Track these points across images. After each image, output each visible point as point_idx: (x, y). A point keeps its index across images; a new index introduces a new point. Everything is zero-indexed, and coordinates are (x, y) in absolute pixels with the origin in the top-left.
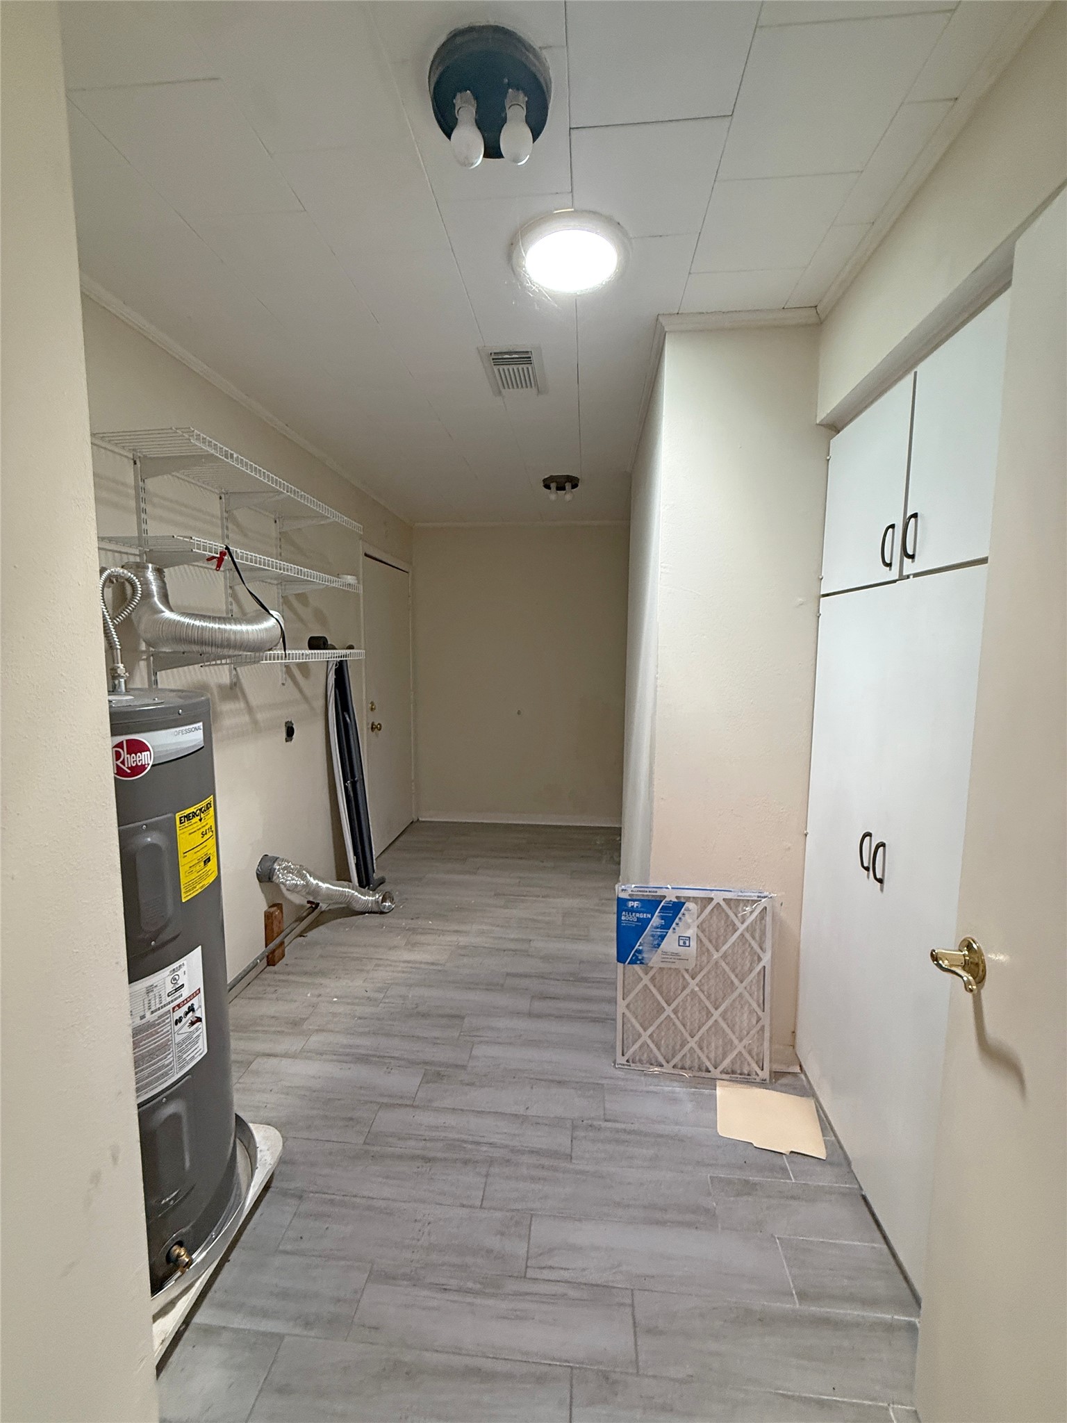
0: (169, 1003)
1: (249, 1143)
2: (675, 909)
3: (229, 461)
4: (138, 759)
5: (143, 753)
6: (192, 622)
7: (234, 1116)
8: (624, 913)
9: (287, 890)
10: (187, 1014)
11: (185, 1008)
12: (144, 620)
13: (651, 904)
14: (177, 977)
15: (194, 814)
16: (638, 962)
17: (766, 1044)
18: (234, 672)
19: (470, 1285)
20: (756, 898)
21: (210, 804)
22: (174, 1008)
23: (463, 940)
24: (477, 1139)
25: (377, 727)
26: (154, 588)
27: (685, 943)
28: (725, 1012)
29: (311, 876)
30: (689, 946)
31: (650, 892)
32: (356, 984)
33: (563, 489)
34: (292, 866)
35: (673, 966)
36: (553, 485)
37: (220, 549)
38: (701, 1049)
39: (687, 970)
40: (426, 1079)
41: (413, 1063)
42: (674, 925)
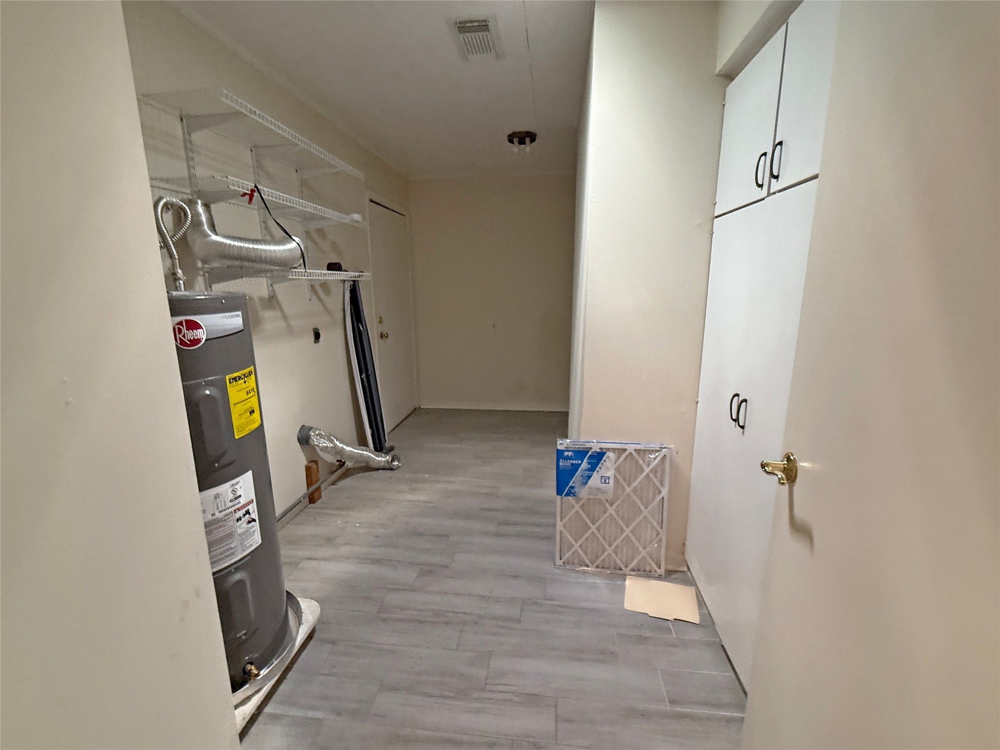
0: (231, 507)
1: (297, 610)
2: (599, 456)
3: (253, 116)
4: (195, 334)
5: (198, 330)
6: (232, 243)
7: (285, 593)
8: (561, 460)
9: (321, 450)
10: (244, 515)
11: (243, 511)
12: (198, 242)
13: (581, 453)
14: (236, 490)
15: (240, 378)
16: (572, 495)
17: (663, 550)
18: (271, 288)
19: (446, 693)
20: (658, 449)
21: (252, 372)
22: (235, 511)
23: (451, 487)
24: (454, 610)
25: (385, 336)
26: (204, 218)
27: (605, 481)
28: (634, 528)
29: (337, 441)
30: (609, 483)
31: (580, 445)
32: (372, 515)
33: (524, 143)
34: (323, 434)
35: (596, 497)
36: (516, 140)
37: (250, 188)
38: (616, 555)
39: (607, 500)
40: (422, 574)
41: (412, 564)
42: (598, 468)
